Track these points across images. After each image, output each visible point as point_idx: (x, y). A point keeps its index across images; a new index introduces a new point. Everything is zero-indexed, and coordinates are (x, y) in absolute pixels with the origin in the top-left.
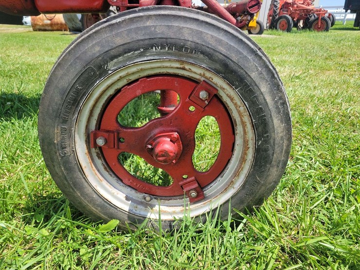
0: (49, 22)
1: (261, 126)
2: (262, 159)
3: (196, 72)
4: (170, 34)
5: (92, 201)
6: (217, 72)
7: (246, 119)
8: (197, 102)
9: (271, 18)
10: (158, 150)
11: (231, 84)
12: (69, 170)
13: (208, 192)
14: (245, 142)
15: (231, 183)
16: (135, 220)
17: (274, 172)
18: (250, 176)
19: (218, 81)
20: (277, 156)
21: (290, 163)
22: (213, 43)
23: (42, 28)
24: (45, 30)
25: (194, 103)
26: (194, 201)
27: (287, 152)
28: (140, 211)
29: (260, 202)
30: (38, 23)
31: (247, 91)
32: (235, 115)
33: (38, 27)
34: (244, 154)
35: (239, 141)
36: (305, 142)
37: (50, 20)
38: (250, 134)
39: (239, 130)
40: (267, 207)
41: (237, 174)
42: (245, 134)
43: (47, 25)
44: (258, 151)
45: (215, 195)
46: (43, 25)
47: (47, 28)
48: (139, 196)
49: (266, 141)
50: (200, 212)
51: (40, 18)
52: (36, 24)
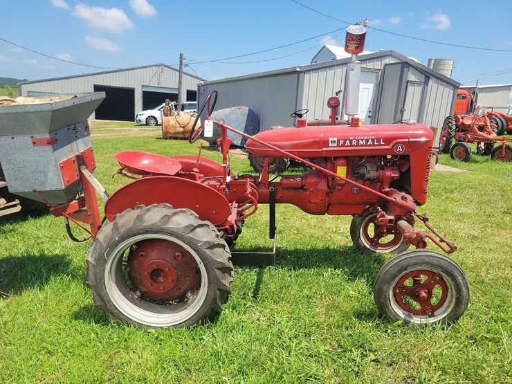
0: (182, 130)
1: (459, 290)
2: (459, 302)
3: (436, 271)
4: (430, 261)
5: (391, 313)
6: (444, 272)
7: (453, 287)
8: (435, 280)
9: (445, 139)
10: (421, 296)
11: (448, 276)
12: (386, 300)
13: (436, 313)
14: (452, 295)
15: (446, 310)
16: (406, 323)
17: (463, 307)
18: (453, 308)
19: (443, 274)
20: (464, 301)
21: (469, 305)
22: (443, 264)
23: (174, 136)
24: (176, 138)
25: (433, 280)
26: (430, 317)
27: (468, 299)
28: (408, 319)
29: (458, 319)
30: (170, 131)
31: (454, 279)
32: (448, 285)
33: (169, 135)
34: (452, 299)
35: (449, 294)
36: (478, 295)
37: (183, 127)
38: (454, 293)
39: (450, 290)
40: (460, 321)
41: (448, 307)
42: (452, 293)
43: (179, 133)
44: (457, 298)
45: (439, 315)
46: (175, 133)
47: (179, 136)
48: (407, 313)
49: (460, 295)
50: (434, 321)
51: (173, 126)
52: (167, 132)
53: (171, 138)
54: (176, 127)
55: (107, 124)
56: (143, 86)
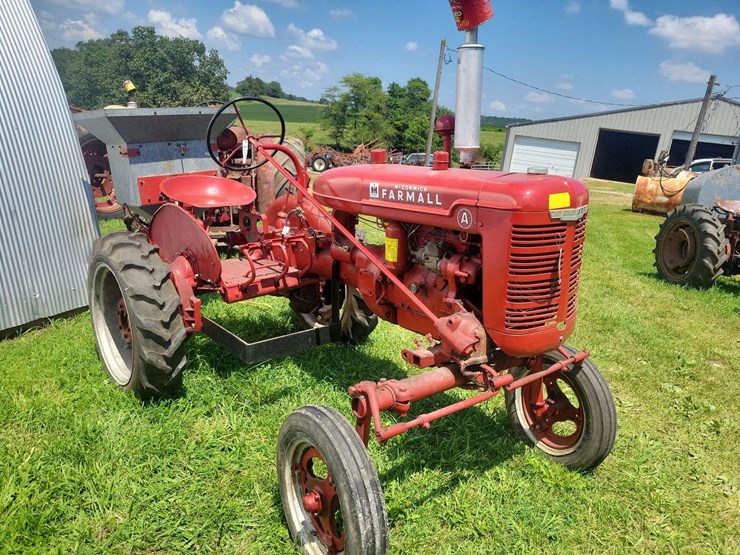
0: (665, 199)
23: (650, 208)
24: (653, 213)
30: (645, 200)
33: (642, 206)
37: (669, 196)
43: (660, 204)
46: (652, 204)
47: (658, 209)
48: (310, 527)
51: (651, 192)
52: (639, 202)
53: (644, 211)
54: (656, 195)
55: (600, 184)
56: (675, 131)
